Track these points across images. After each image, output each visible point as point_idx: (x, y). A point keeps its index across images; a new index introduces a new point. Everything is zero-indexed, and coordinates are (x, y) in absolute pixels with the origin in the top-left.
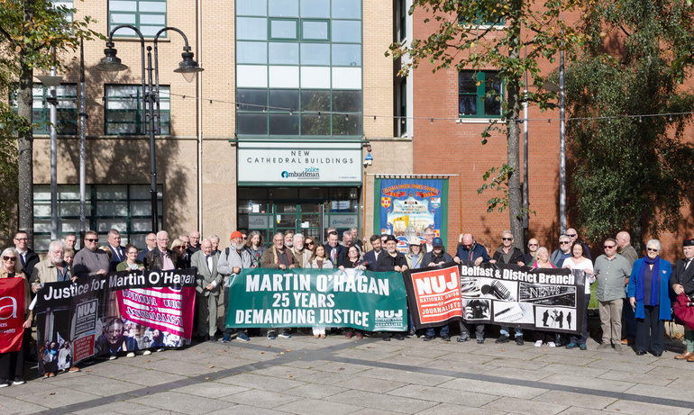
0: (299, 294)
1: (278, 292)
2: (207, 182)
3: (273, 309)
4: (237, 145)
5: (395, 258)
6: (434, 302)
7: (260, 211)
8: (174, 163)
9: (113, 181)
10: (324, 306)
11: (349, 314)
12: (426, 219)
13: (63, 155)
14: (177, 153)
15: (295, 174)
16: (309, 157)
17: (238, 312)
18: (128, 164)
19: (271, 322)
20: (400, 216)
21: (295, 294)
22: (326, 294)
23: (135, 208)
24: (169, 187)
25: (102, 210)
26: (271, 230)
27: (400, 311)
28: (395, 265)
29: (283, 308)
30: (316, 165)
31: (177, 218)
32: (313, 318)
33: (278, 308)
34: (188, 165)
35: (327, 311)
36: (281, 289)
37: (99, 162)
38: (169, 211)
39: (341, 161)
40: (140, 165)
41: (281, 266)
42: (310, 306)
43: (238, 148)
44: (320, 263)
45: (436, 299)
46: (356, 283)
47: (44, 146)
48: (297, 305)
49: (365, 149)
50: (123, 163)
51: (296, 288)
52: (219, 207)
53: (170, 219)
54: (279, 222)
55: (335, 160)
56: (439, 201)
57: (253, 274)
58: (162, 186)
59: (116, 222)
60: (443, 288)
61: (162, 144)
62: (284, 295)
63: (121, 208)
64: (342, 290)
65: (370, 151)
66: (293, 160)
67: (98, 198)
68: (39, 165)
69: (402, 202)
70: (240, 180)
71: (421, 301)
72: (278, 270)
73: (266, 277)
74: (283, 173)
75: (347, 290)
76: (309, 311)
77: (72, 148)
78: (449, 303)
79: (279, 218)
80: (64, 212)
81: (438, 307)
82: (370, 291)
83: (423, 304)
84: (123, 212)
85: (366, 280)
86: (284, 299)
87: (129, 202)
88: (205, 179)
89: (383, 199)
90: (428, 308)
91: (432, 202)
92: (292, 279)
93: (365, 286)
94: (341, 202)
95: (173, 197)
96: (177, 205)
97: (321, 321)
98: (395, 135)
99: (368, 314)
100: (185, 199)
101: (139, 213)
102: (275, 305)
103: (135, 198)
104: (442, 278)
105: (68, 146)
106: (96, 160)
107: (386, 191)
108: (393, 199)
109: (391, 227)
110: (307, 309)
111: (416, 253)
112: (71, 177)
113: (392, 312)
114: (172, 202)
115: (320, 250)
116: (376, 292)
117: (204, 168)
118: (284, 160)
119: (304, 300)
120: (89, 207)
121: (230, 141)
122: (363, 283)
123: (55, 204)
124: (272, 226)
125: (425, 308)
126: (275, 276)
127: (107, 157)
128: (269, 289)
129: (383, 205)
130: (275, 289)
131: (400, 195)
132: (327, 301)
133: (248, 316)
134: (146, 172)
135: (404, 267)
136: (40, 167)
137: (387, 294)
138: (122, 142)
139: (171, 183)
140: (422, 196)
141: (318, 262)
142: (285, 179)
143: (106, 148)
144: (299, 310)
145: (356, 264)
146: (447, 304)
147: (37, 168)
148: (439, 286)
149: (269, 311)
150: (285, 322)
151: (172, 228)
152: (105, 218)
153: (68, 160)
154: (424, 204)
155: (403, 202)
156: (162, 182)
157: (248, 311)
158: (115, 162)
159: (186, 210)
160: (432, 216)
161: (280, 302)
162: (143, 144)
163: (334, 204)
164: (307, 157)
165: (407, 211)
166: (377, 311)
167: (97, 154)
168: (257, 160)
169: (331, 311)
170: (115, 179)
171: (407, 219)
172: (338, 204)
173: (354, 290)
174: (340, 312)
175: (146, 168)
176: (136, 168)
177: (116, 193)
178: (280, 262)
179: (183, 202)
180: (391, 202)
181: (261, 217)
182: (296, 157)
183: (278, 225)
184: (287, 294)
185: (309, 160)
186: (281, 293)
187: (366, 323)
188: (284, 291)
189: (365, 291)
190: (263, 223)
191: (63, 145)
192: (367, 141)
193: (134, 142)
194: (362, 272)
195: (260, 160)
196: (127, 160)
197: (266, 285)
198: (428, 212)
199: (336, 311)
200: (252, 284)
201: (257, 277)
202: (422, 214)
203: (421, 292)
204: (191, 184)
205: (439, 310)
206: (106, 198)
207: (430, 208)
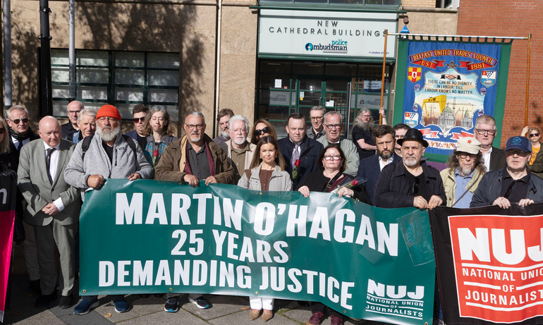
0: (224, 233)
1: (181, 226)
2: (225, 53)
3: (172, 260)
4: (258, 13)
5: (417, 179)
6: (492, 282)
7: (283, 86)
8: (192, 31)
9: (130, 48)
10: (269, 260)
11: (316, 279)
12: (472, 102)
13: (81, 19)
14: (195, 20)
15: (320, 47)
16: (337, 29)
17: (102, 264)
18: (144, 30)
19: (168, 283)
20: (434, 95)
21: (215, 232)
22: (271, 240)
23: (152, 77)
24: (185, 56)
25: (120, 77)
26: (293, 107)
27: (420, 290)
28: (417, 193)
29: (192, 258)
30: (344, 38)
31: (193, 90)
32: (249, 279)
33: (182, 258)
34: (206, 33)
35: (273, 269)
36: (187, 221)
37: (116, 26)
38: (185, 81)
39: (373, 34)
40: (156, 31)
41: (187, 178)
42: (242, 259)
43: (259, 16)
44: (266, 177)
45: (497, 276)
46: (332, 224)
47: (62, 9)
48: (219, 252)
49: (401, 20)
50: (139, 29)
51: (217, 221)
52: (237, 80)
53: (186, 90)
54: (301, 99)
55: (366, 33)
56: (493, 76)
57: (129, 192)
58: (178, 55)
59: (132, 91)
60: (518, 255)
61: (179, 9)
62: (193, 233)
63: (139, 77)
64: (302, 233)
65: (407, 23)
66: (319, 31)
67: (117, 65)
68: (58, 28)
69: (438, 76)
70: (261, 51)
71: (466, 273)
72: (181, 185)
73: (157, 198)
74: (307, 45)
75: (313, 235)
76: (240, 268)
77: (89, 11)
78: (529, 290)
79: (302, 95)
80: (83, 78)
81: (501, 292)
82: (360, 241)
83: (470, 279)
84: (141, 81)
85: (352, 217)
86: (193, 241)
87: (146, 71)
88: (224, 49)
89: (411, 69)
90: (480, 289)
91: (484, 77)
92: (210, 204)
93: (350, 230)
94: (373, 82)
95: (189, 67)
96: (193, 76)
97: (264, 287)
98: (438, 5)
99: (352, 285)
100: (201, 70)
101: (156, 83)
102: (176, 251)
103: (152, 66)
104: (518, 236)
105: (85, 9)
106: (113, 25)
107: (416, 58)
108: (424, 71)
109: (419, 110)
110: (237, 263)
111: (467, 170)
112: (88, 42)
113: (402, 289)
114: (188, 72)
115: (268, 150)
116: (372, 245)
117: (223, 37)
118: (309, 31)
119: (232, 246)
120: (107, 74)
121: (251, 7)
122: (346, 223)
123: (74, 70)
124: (294, 103)
125: (472, 288)
126: (176, 198)
127: (124, 22)
128: (163, 221)
129: (410, 78)
130: (175, 221)
131: (435, 66)
132: (273, 253)
133: (122, 273)
134: (162, 39)
135: (435, 201)
136: (58, 31)
137: (394, 252)
138: (138, 6)
139: (187, 53)
140: (469, 68)
141: (261, 172)
142: (309, 52)
143: (122, 12)
144: (223, 264)
145: (334, 183)
146: (523, 292)
147: (55, 32)
148: (509, 250)
149: (164, 264)
150: (196, 283)
151: (188, 100)
152: (122, 86)
153: (85, 24)
154: (471, 79)
155: (440, 75)
156: (178, 51)
157: (122, 264)
158: (131, 27)
159: (203, 81)
160: (482, 98)
161: (187, 246)
162: (160, 8)
163: (366, 84)
164: (334, 28)
165: (444, 88)
166: (371, 283)
167: (114, 18)
168: (279, 30)
169: (282, 270)
170: (132, 46)
171: (443, 101)
172: (370, 84)
173: (327, 237)
174: (299, 273)
175: (162, 35)
176: (152, 34)
177: (134, 61)
178: (189, 170)
179: (199, 74)
180: (422, 75)
181: (283, 93)
182: (323, 28)
183: (301, 102)
184: (200, 231)
185: (337, 32)
186: (187, 229)
187: (349, 301)
188: (195, 225)
189: (349, 238)
190: (284, 100)
191: (80, 8)
192: (405, 11)
193: (151, 6)
194: (344, 201)
195: (283, 30)
196: (143, 25)
197: (156, 213)
198: (475, 91)
199: (291, 272)
200: (128, 210)
201: (138, 198)
202: (466, 95)
203: (465, 254)
204: (209, 54)
205: (502, 299)
206: (124, 66)
207: (480, 85)
